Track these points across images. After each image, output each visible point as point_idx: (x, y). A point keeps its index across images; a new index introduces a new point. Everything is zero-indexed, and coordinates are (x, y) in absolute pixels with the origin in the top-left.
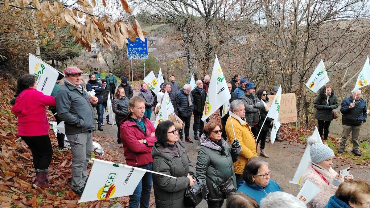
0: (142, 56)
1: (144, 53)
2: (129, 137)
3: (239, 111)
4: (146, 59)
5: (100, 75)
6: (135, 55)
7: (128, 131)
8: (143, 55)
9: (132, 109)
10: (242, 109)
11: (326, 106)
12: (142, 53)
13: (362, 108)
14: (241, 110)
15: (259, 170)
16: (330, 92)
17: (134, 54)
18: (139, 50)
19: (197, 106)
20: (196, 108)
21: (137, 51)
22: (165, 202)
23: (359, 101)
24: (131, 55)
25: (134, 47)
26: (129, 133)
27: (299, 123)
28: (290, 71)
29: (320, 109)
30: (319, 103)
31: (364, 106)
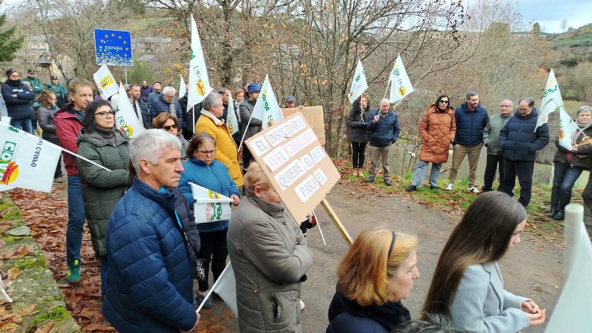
0: (121, 60)
1: (126, 55)
2: (62, 132)
4: (130, 65)
5: (39, 83)
6: (110, 58)
7: (63, 125)
8: (124, 59)
9: (73, 96)
11: (360, 123)
12: (123, 56)
13: (390, 123)
16: (365, 104)
17: (108, 56)
18: (117, 51)
19: (187, 123)
20: (185, 125)
21: (114, 52)
22: (94, 204)
23: (388, 115)
24: (102, 57)
25: (108, 44)
26: (64, 128)
27: (339, 154)
28: (326, 81)
29: (353, 128)
30: (353, 119)
31: (393, 121)
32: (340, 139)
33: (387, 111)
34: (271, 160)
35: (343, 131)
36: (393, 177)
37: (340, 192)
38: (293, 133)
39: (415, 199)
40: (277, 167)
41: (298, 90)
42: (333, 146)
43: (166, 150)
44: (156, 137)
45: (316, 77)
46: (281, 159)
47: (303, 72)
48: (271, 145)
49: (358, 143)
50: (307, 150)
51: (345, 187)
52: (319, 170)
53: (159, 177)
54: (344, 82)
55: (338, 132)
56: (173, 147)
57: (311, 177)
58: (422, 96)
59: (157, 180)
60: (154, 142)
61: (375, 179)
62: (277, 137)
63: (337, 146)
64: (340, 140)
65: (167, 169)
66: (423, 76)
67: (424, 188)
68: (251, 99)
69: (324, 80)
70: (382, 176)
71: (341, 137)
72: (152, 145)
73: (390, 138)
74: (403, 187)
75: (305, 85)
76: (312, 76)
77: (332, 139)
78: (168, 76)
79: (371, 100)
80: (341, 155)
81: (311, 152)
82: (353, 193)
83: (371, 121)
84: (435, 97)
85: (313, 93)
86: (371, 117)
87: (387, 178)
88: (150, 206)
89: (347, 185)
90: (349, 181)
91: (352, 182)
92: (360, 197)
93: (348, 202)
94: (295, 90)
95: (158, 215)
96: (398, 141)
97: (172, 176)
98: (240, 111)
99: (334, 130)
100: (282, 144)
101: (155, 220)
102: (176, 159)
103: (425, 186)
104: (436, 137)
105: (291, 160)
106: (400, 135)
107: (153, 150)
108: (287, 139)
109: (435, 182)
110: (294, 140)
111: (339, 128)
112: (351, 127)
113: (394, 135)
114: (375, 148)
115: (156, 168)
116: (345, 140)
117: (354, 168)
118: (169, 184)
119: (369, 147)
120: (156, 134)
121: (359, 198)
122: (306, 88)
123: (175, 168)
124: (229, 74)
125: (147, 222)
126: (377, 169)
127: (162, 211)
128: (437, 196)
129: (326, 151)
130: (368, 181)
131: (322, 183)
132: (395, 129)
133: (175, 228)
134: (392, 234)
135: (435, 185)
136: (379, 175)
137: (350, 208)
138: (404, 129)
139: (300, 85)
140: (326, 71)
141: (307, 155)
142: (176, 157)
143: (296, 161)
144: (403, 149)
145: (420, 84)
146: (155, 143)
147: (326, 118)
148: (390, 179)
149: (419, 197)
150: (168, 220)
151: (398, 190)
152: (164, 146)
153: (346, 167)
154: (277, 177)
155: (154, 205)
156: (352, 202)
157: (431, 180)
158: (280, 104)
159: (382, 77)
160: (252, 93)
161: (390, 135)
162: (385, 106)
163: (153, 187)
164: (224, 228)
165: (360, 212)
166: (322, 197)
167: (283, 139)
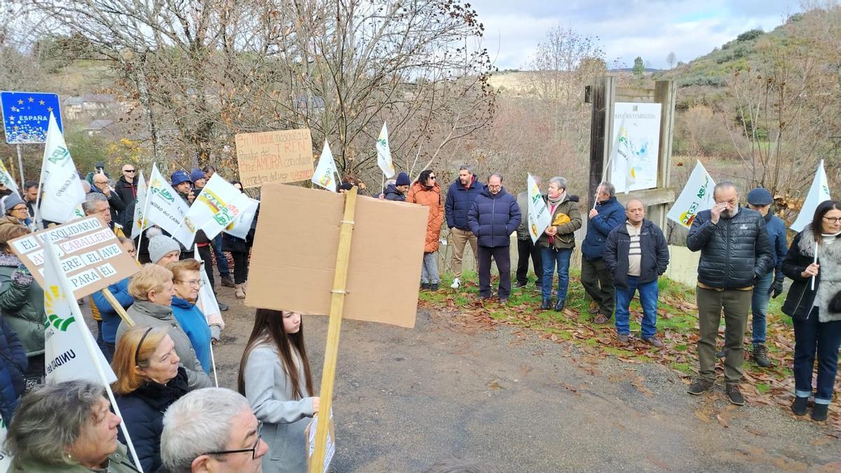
6: (27, 132)
17: (24, 129)
18: (39, 122)
21: (33, 124)
24: (15, 133)
25: (23, 113)
78: (114, 156)
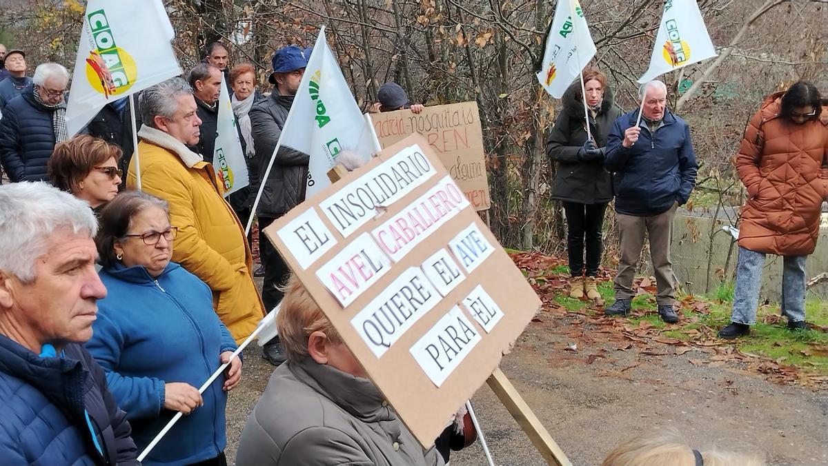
3: (177, 121)
10: (189, 111)
11: (584, 151)
13: (669, 147)
14: (188, 115)
15: (131, 222)
16: (598, 96)
23: (662, 124)
27: (529, 237)
28: (487, 36)
29: (566, 163)
30: (565, 140)
31: (679, 142)
32: (532, 195)
33: (660, 116)
34: (339, 275)
35: (538, 173)
36: (682, 299)
37: (537, 343)
38: (401, 194)
39: (748, 359)
40: (357, 293)
41: (411, 63)
42: (512, 217)
43: (57, 238)
44: (28, 204)
45: (458, 27)
46: (368, 270)
47: (423, 13)
48: (337, 234)
49: (582, 205)
50: (441, 239)
51: (548, 329)
52: (479, 291)
53: (38, 315)
54: (538, 39)
55: (526, 175)
56: (76, 229)
57: (457, 311)
58: (756, 70)
59: (34, 325)
60: (22, 217)
61: (634, 306)
62: (355, 210)
63: (523, 214)
64: (531, 200)
65: (60, 293)
66: (755, 14)
67: (771, 328)
68: (283, 93)
69: (481, 35)
70: (652, 295)
71: (533, 191)
72: (18, 228)
73: (672, 191)
74: (712, 327)
75: (429, 48)
76: (449, 24)
77: (510, 197)
78: (49, 35)
79: (614, 85)
80: (536, 241)
81: (452, 244)
82: (574, 347)
83: (617, 144)
84: (791, 71)
85: (452, 72)
86: (616, 132)
87: (666, 302)
88: (16, 398)
89: (557, 326)
90: (561, 312)
91: (569, 315)
92: (595, 357)
93: (561, 374)
94: (401, 64)
95: (37, 422)
96: (695, 196)
97: (76, 310)
98: (254, 127)
99: (513, 172)
100: (369, 227)
101: (30, 435)
102: (82, 264)
103: (773, 321)
104: (782, 186)
105: (397, 269)
106: (697, 181)
107: (21, 240)
108: (383, 213)
109: (797, 310)
110: (403, 214)
111: (528, 165)
112: (560, 163)
113: (682, 183)
114: (630, 220)
115: (29, 290)
116: (544, 197)
117: (574, 275)
118: (65, 335)
119: (611, 215)
120: (28, 197)
121: (591, 359)
122: (432, 58)
123: (83, 287)
124: (218, 25)
125: (8, 440)
126: (636, 277)
127: (48, 411)
128: (806, 350)
129: (493, 230)
130: (615, 313)
131: (488, 328)
132: (684, 163)
133: (85, 457)
134: (693, 457)
135: (799, 317)
136: (643, 294)
137: (567, 390)
138: (707, 164)
139: (414, 48)
140: (487, 8)
141: (443, 253)
142: (85, 257)
143: (413, 271)
144: (706, 218)
145: (748, 35)
146: (23, 222)
147: (490, 137)
148: (675, 304)
149: (756, 352)
150: (66, 436)
151: (699, 334)
152: (49, 228)
153: (550, 273)
154: (357, 322)
155: (27, 393)
156: (572, 373)
157: (787, 305)
158: (361, 102)
159: (642, 21)
160: (284, 75)
161: (670, 181)
162: (655, 102)
163: (22, 342)
164: (215, 454)
165: (596, 400)
166: (491, 366)
167: (373, 213)
